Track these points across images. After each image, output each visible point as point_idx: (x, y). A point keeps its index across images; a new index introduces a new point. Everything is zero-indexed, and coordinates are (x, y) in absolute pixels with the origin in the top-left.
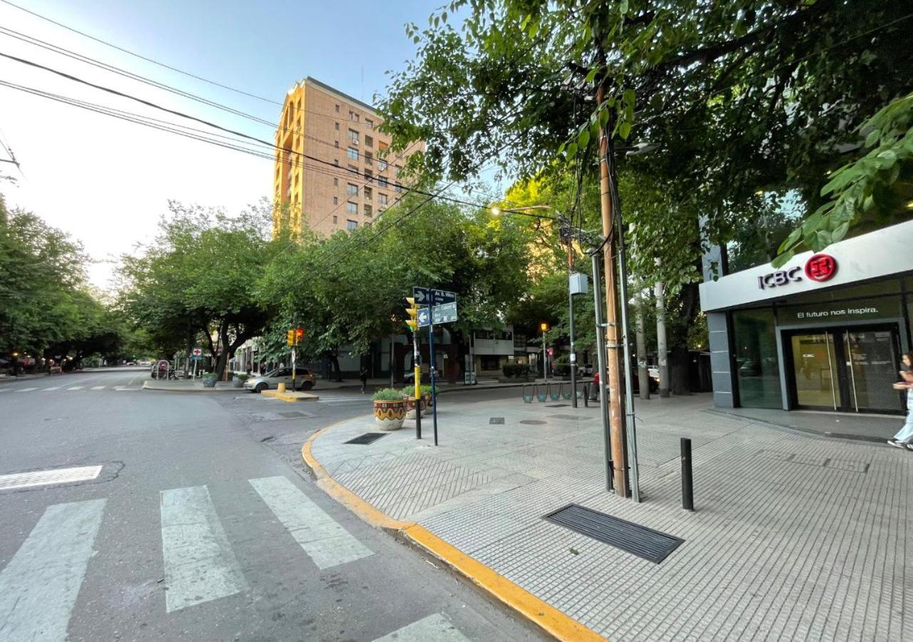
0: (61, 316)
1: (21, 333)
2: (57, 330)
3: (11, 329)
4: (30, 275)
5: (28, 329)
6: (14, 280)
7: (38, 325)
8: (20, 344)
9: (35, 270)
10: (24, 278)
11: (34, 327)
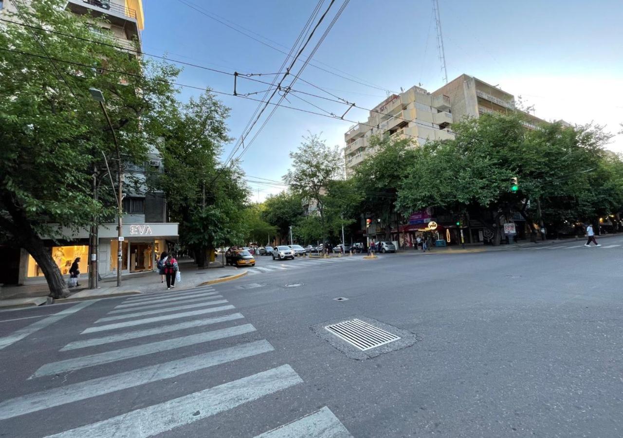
0: (612, 189)
1: (584, 206)
2: (611, 199)
3: (577, 204)
4: (562, 165)
5: (589, 202)
6: (553, 172)
7: (596, 199)
8: (586, 214)
9: (564, 161)
10: (559, 169)
11: (592, 200)
